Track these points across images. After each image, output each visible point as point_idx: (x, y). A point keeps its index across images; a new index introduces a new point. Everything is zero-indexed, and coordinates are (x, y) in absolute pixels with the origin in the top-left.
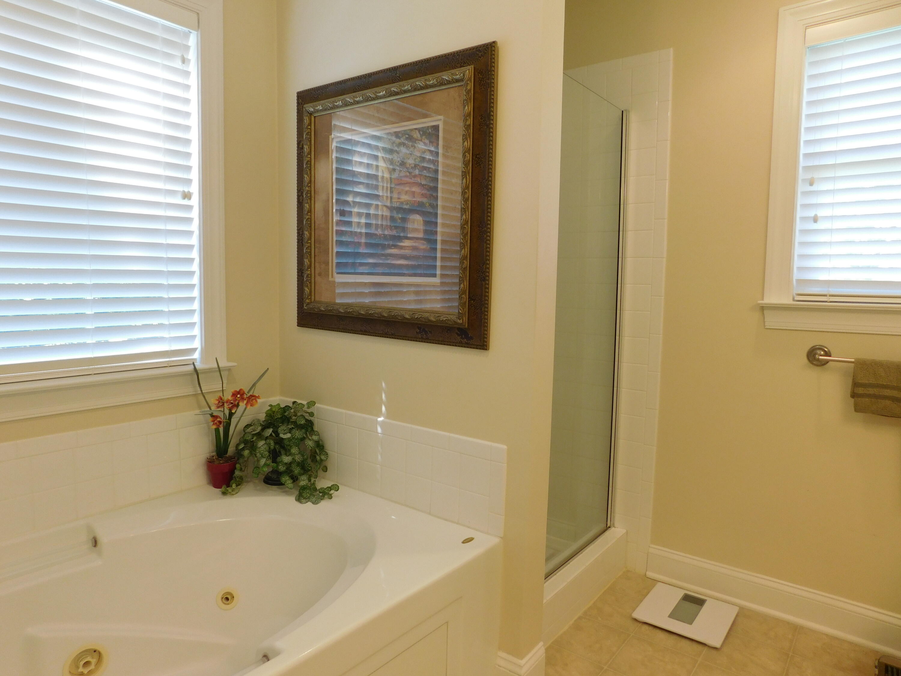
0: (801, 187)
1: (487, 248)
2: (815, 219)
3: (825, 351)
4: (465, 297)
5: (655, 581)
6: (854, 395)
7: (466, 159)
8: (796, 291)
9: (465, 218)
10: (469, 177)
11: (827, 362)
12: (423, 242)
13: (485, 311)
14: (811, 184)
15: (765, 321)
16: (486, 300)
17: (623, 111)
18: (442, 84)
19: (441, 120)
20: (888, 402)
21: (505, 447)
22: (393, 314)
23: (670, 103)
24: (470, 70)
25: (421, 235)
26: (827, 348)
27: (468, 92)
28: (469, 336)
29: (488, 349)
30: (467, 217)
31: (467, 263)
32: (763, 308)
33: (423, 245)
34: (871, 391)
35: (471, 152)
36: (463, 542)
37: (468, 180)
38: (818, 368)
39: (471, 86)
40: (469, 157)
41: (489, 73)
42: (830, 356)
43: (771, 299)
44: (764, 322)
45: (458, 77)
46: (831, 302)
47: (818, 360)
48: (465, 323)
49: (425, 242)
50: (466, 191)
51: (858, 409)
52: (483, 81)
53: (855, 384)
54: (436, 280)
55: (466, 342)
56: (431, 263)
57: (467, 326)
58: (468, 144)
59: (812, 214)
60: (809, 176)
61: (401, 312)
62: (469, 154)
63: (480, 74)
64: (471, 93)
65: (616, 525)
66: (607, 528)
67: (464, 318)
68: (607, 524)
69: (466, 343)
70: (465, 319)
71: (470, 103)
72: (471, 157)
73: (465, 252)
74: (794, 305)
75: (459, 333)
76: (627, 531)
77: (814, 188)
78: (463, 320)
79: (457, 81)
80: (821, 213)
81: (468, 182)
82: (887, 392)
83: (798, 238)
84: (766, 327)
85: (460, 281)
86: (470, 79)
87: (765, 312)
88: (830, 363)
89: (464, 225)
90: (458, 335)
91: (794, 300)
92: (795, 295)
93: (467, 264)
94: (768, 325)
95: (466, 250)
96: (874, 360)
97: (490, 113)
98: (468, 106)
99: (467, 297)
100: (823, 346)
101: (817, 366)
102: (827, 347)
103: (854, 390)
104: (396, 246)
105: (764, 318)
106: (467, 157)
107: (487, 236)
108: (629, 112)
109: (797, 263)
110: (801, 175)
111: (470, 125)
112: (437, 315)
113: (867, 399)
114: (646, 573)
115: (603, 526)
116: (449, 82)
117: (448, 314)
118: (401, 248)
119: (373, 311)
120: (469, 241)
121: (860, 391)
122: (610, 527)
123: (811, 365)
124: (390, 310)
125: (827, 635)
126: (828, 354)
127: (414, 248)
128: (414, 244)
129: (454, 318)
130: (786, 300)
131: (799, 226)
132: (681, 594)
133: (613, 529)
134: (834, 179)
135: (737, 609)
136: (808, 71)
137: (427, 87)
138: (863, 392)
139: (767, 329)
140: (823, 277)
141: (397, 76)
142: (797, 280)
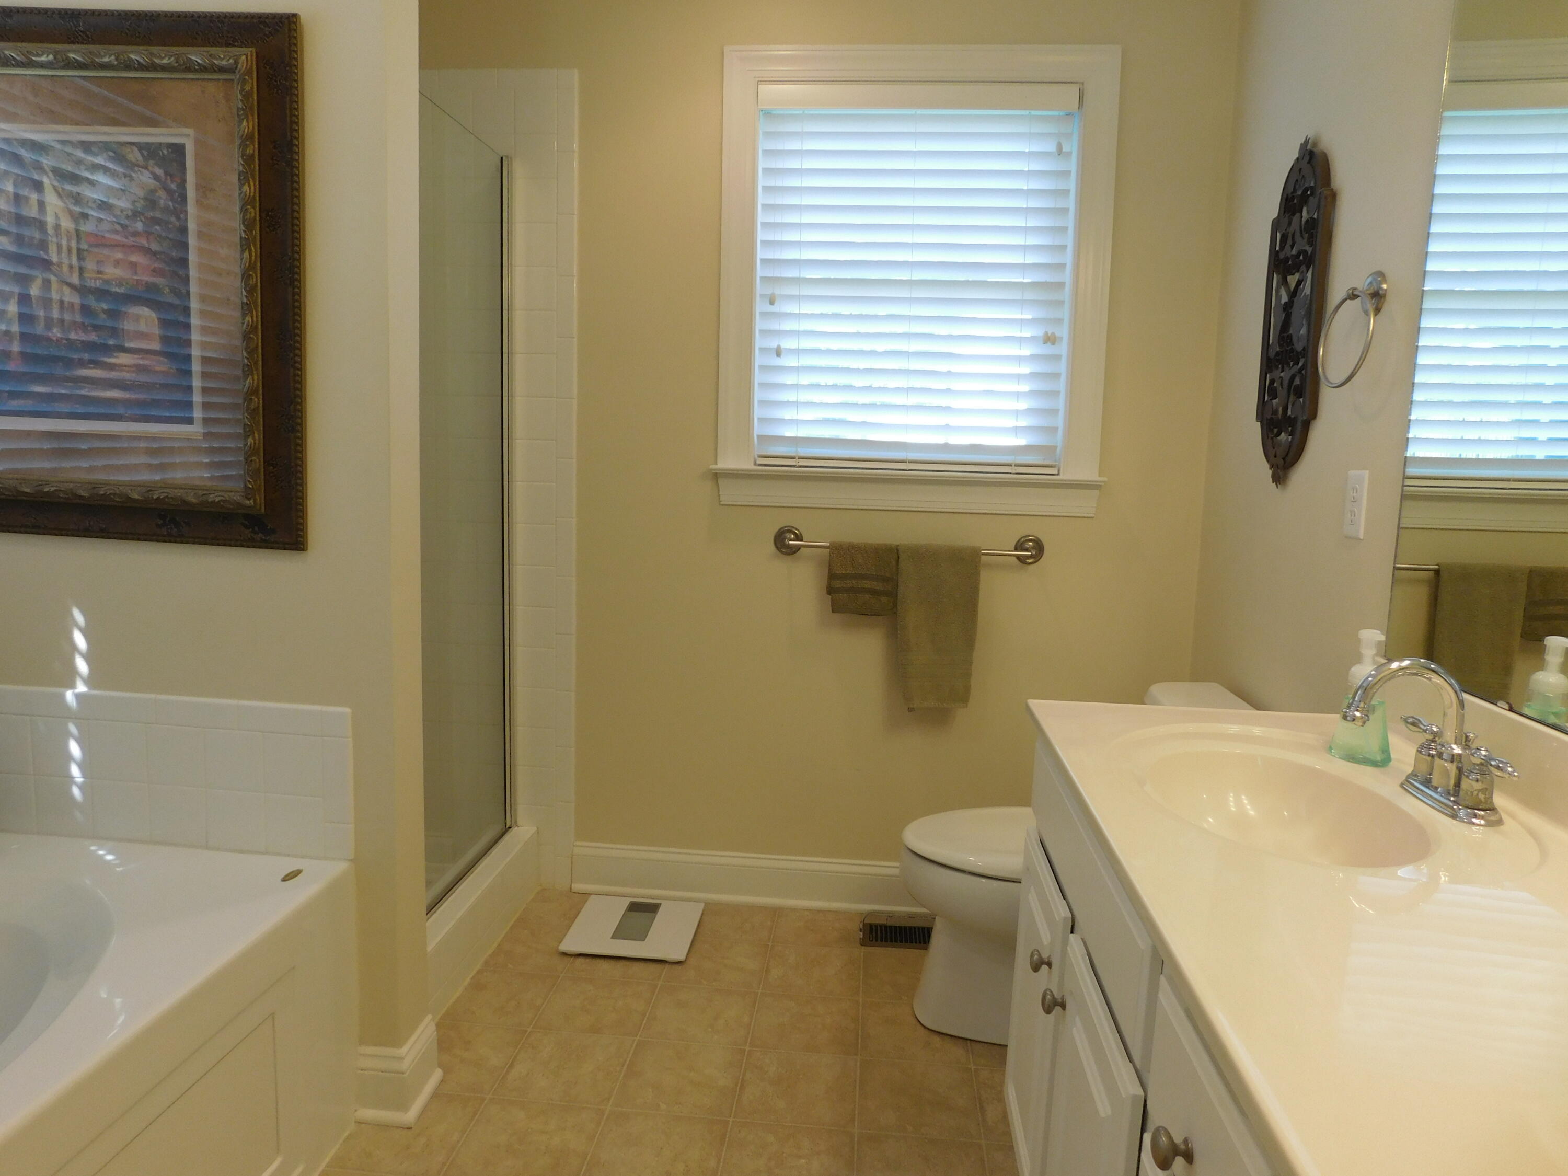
0: (760, 306)
1: (295, 375)
2: (778, 352)
3: (795, 534)
4: (257, 460)
5: (586, 895)
6: (830, 591)
7: (248, 216)
8: (757, 452)
9: (251, 321)
10: (255, 250)
11: (799, 548)
12: (162, 358)
13: (297, 484)
14: (772, 303)
15: (720, 493)
16: (297, 465)
17: (502, 158)
18: (188, 69)
19: (189, 135)
20: (867, 596)
21: (348, 710)
22: (102, 493)
23: (576, 155)
24: (249, 58)
25: (156, 346)
26: (797, 529)
27: (246, 96)
28: (269, 528)
29: (305, 549)
30: (255, 319)
31: (258, 401)
32: (717, 476)
33: (162, 365)
34: (849, 583)
35: (258, 205)
36: (284, 880)
37: (253, 254)
38: (789, 557)
39: (251, 85)
40: (254, 212)
41: (287, 68)
42: (802, 540)
43: (727, 462)
44: (719, 496)
45: (224, 63)
46: (800, 466)
47: (789, 546)
48: (260, 505)
49: (166, 360)
50: (251, 273)
51: (836, 608)
52: (276, 81)
53: (832, 576)
54: (196, 429)
55: (262, 539)
56: (178, 396)
57: (263, 510)
58: (250, 189)
59: (774, 345)
60: (769, 292)
61: (121, 488)
62: (254, 208)
63: (268, 67)
64: (253, 99)
65: (519, 823)
66: (507, 829)
67: (258, 497)
68: (506, 824)
69: (265, 541)
70: (260, 498)
71: (250, 117)
72: (258, 213)
73: (253, 380)
74: (756, 471)
75: (247, 523)
76: (538, 829)
77: (776, 308)
78: (255, 501)
79: (222, 70)
80: (788, 344)
81: (253, 258)
82: (867, 584)
83: (758, 377)
84: (722, 503)
85: (245, 431)
86: (249, 72)
87: (720, 481)
88: (802, 549)
89: (250, 333)
90: (246, 527)
91: (756, 465)
92: (756, 456)
93: (259, 403)
94: (725, 499)
95: (256, 377)
96: (850, 543)
97: (291, 140)
98: (248, 122)
99: (262, 460)
100: (793, 527)
101: (789, 554)
102: (798, 527)
103: (830, 584)
104: (96, 364)
105: (719, 490)
106: (250, 213)
107: (296, 355)
108: (511, 158)
109: (758, 412)
110: (759, 288)
111: (253, 155)
112: (200, 493)
113: (845, 595)
114: (571, 886)
115: (499, 828)
116: (203, 69)
117: (223, 491)
118: (112, 367)
119: (52, 486)
120: (260, 363)
121: (837, 584)
122: (510, 828)
123: (780, 554)
124: (94, 485)
125: (810, 910)
126: (799, 538)
127: (140, 369)
128: (141, 362)
129: (237, 497)
130: (746, 465)
131: (759, 360)
132: (626, 903)
133: (515, 830)
134: (798, 298)
135: (702, 906)
136: (764, 144)
137: (153, 67)
138: (840, 586)
139: (723, 505)
140: (789, 432)
141: (79, 30)
142: (758, 436)
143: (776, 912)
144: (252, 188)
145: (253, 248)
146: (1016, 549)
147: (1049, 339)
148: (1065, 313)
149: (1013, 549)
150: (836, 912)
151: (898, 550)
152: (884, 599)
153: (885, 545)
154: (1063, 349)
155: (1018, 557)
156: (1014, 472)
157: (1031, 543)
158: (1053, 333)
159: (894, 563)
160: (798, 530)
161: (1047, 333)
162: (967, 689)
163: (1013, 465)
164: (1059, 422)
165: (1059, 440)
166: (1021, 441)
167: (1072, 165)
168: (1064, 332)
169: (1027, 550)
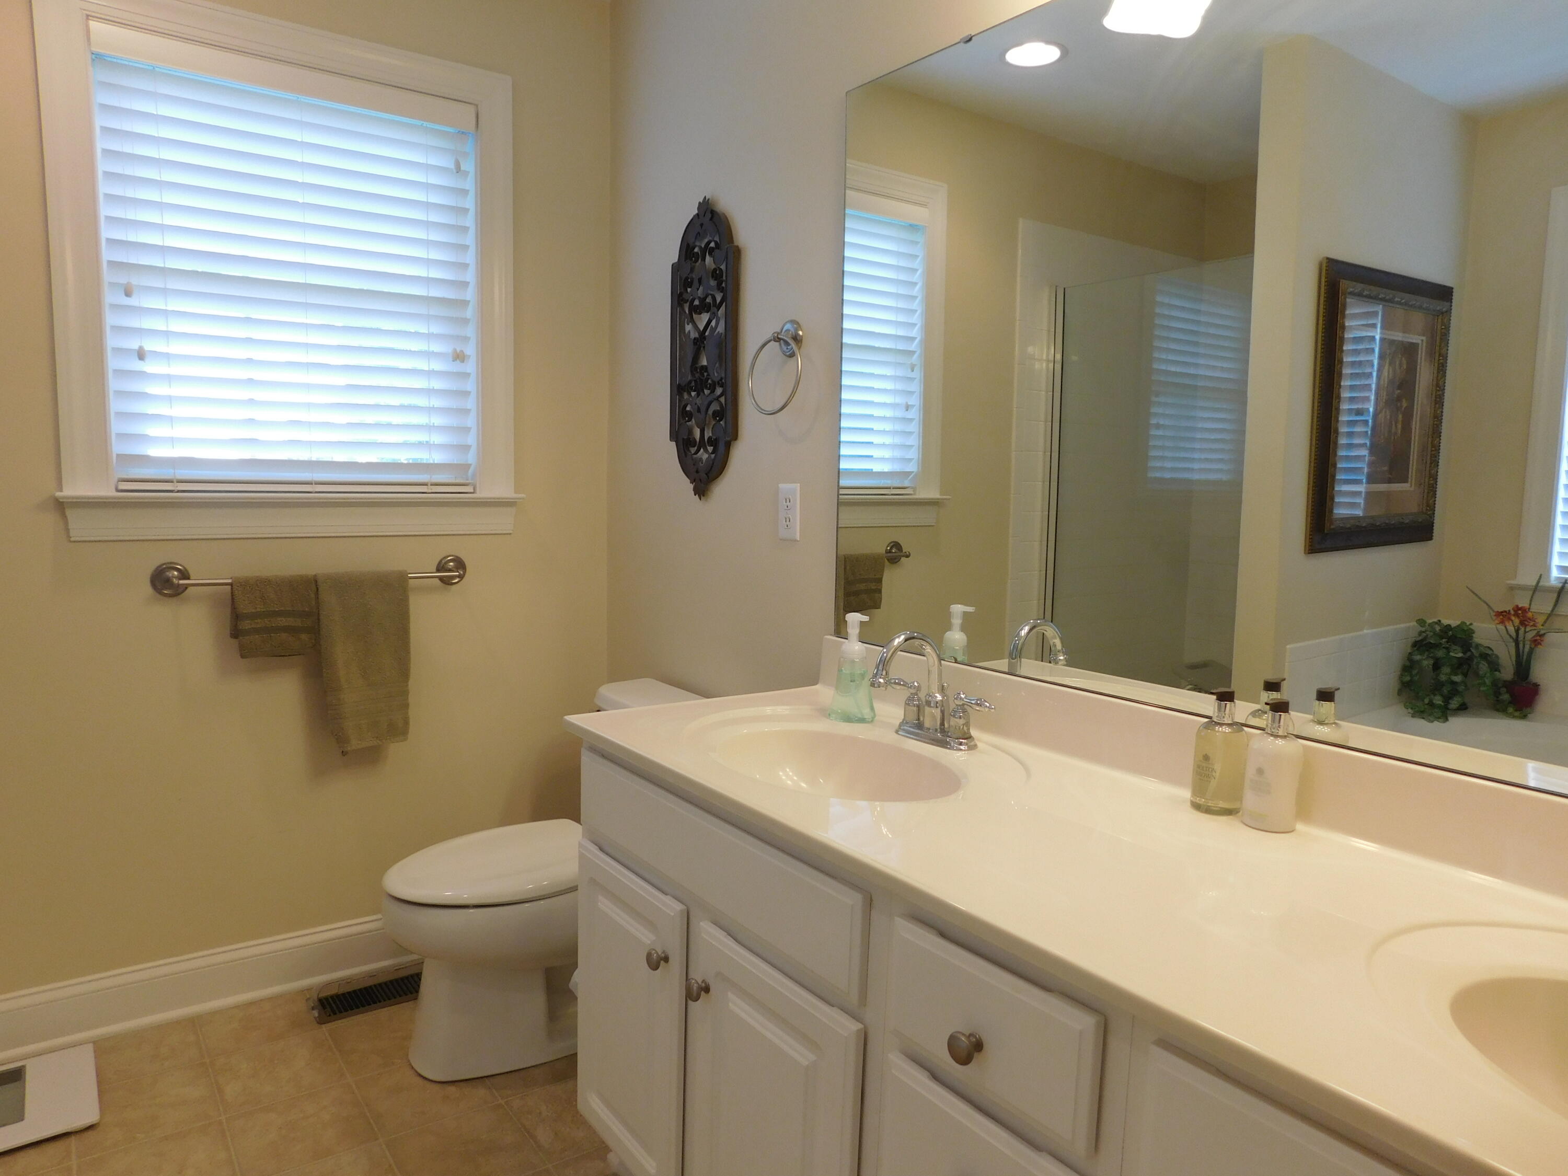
0: (111, 297)
2: (141, 355)
3: (177, 570)
6: (236, 633)
8: (117, 475)
11: (186, 587)
14: (128, 294)
15: (70, 527)
20: (284, 635)
32: (61, 506)
34: (260, 623)
38: (175, 599)
42: (189, 578)
43: (73, 489)
44: (68, 530)
46: (178, 491)
47: (173, 586)
51: (245, 653)
53: (236, 616)
59: (135, 345)
60: (122, 281)
74: (115, 498)
77: (134, 302)
80: (149, 345)
82: (283, 621)
83: (114, 384)
84: (72, 539)
87: (69, 512)
88: (190, 589)
91: (118, 490)
92: (117, 480)
94: (75, 534)
96: (257, 577)
100: (171, 563)
101: (174, 596)
102: (181, 563)
103: (236, 626)
105: (67, 524)
109: (116, 427)
110: (107, 276)
113: (257, 636)
121: (244, 625)
123: (162, 597)
125: (239, 1006)
126: (184, 575)
130: (107, 491)
131: (113, 363)
134: (165, 292)
135: (90, 1047)
136: (102, 98)
138: (250, 627)
139: (74, 542)
140: (154, 451)
142: (118, 455)
143: (194, 1023)
146: (438, 570)
147: (459, 357)
148: (470, 331)
149: (435, 571)
150: (270, 999)
151: (316, 581)
152: (304, 637)
153: (301, 576)
154: (471, 367)
155: (441, 579)
156: (430, 491)
157: (451, 564)
158: (462, 351)
159: (313, 596)
160: (180, 565)
161: (455, 350)
162: (406, 722)
163: (429, 484)
164: (471, 439)
165: (471, 458)
166: (437, 458)
167: (469, 184)
168: (470, 350)
169: (450, 571)
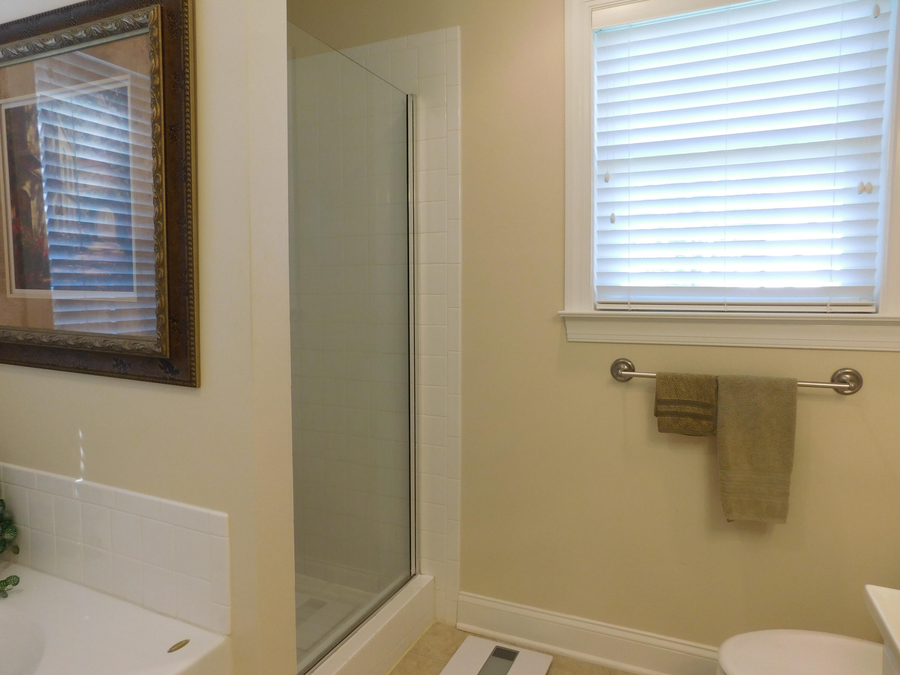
0: (597, 184)
1: (188, 251)
2: (612, 219)
3: (628, 365)
4: (164, 317)
5: (467, 633)
6: (657, 413)
7: (155, 132)
8: (598, 299)
9: (158, 211)
10: (162, 157)
11: (630, 378)
12: (117, 244)
13: (190, 336)
14: (606, 181)
15: (567, 333)
16: (190, 321)
17: (407, 95)
18: (124, 30)
19: (128, 79)
20: (690, 420)
21: (225, 515)
22: (81, 342)
23: (459, 87)
24: (156, 11)
25: (112, 235)
26: (630, 362)
27: (154, 40)
28: (175, 369)
29: (197, 386)
30: (161, 210)
31: (164, 272)
32: (565, 319)
33: (117, 248)
34: (673, 408)
35: (162, 122)
36: (170, 650)
37: (160, 160)
38: (622, 385)
39: (158, 32)
40: (160, 128)
41: (182, 15)
42: (634, 371)
43: (572, 308)
44: (567, 334)
45: (141, 19)
46: (633, 310)
47: (621, 375)
48: (166, 352)
49: (119, 245)
50: (158, 174)
51: (662, 428)
52: (175, 27)
53: (658, 402)
54: (132, 295)
55: (170, 378)
56: (126, 272)
57: (168, 356)
58: (160, 110)
59: (608, 213)
60: (604, 172)
61: (91, 338)
62: (160, 125)
63: (170, 18)
64: (159, 42)
65: (422, 572)
66: (411, 577)
67: (164, 346)
68: (411, 573)
69: (172, 379)
70: (166, 347)
71: (157, 56)
72: (163, 129)
73: (160, 256)
74: (596, 315)
75: (162, 365)
76: (435, 577)
77: (610, 185)
78: (162, 349)
79: (142, 26)
80: (619, 212)
81: (160, 163)
82: (689, 409)
83: (597, 240)
84: (569, 340)
85: (156, 296)
86: (156, 23)
87: (567, 323)
88: (634, 379)
89: (158, 220)
90: (162, 368)
91: (596, 309)
92: (596, 303)
93: (164, 273)
94: (571, 337)
95: (162, 254)
96: (674, 374)
97: (185, 69)
98: (155, 60)
99: (167, 318)
100: (627, 360)
101: (622, 381)
102: (630, 360)
103: (657, 408)
104: (83, 250)
105: (566, 330)
106: (157, 128)
107: (188, 235)
108: (416, 96)
109: (597, 268)
110: (597, 170)
111: (159, 85)
112: (133, 342)
113: (670, 417)
114: (456, 624)
115: (406, 574)
116: (132, 28)
117: (147, 341)
118: (91, 252)
119: (57, 337)
120: (165, 243)
121: (663, 408)
122: (415, 575)
123: (615, 381)
124: (79, 335)
126: (631, 369)
127: (106, 252)
128: (106, 248)
129: (151, 345)
130: (587, 310)
131: (597, 226)
132: (491, 646)
133: (418, 577)
134: (628, 175)
135: (550, 658)
136: (597, 58)
137: (104, 34)
138: (665, 410)
139: (571, 342)
140: (624, 283)
141: (72, 19)
142: (598, 287)
144: (159, 110)
145: (160, 157)
146: (833, 381)
148: (881, 165)
149: (830, 381)
151: (717, 381)
152: (704, 422)
153: (706, 376)
154: (880, 197)
155: (836, 389)
156: (830, 311)
157: (848, 376)
158: (869, 184)
159: (713, 392)
161: (862, 183)
162: (785, 508)
163: (829, 305)
164: (878, 263)
165: (877, 280)
166: (837, 283)
168: (881, 182)
169: (844, 382)
